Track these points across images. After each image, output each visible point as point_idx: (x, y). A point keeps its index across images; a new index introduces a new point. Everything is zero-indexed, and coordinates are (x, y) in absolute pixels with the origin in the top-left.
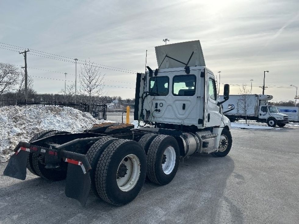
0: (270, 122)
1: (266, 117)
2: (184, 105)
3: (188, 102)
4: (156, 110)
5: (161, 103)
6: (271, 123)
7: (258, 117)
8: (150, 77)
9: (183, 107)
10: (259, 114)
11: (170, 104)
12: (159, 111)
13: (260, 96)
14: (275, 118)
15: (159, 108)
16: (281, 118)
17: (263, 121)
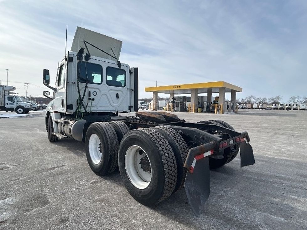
0: (18, 110)
1: (14, 106)
2: (117, 95)
3: (121, 92)
4: (90, 99)
5: (94, 92)
6: (20, 111)
7: (5, 106)
8: (78, 61)
9: (117, 97)
10: (6, 104)
11: (105, 93)
12: (93, 100)
13: (5, 87)
14: (23, 107)
15: (92, 97)
16: (29, 106)
17: (12, 109)
